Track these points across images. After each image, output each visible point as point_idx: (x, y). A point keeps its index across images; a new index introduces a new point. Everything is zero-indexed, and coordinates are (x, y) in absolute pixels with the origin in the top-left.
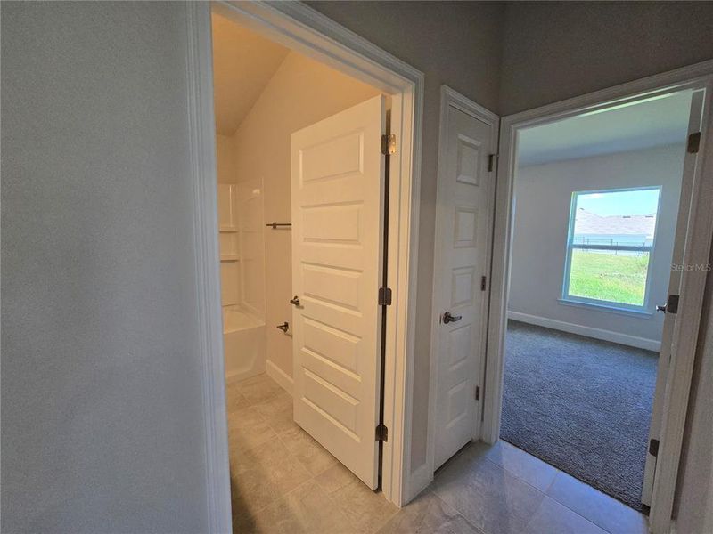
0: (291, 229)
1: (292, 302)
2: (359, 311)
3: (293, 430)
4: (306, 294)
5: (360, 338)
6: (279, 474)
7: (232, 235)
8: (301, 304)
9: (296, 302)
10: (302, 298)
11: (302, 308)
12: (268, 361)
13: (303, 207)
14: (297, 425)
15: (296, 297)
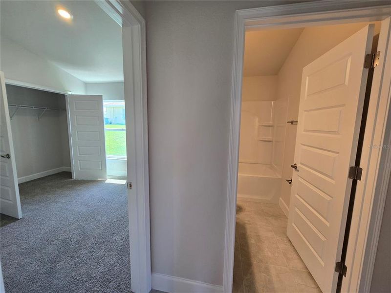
0: (297, 124)
1: (292, 166)
2: (334, 180)
3: (285, 239)
4: (301, 163)
5: (332, 198)
6: (270, 254)
7: (271, 128)
8: (297, 169)
9: (295, 167)
10: (299, 165)
11: (298, 171)
12: (281, 198)
13: (305, 111)
14: (288, 237)
15: (295, 164)
